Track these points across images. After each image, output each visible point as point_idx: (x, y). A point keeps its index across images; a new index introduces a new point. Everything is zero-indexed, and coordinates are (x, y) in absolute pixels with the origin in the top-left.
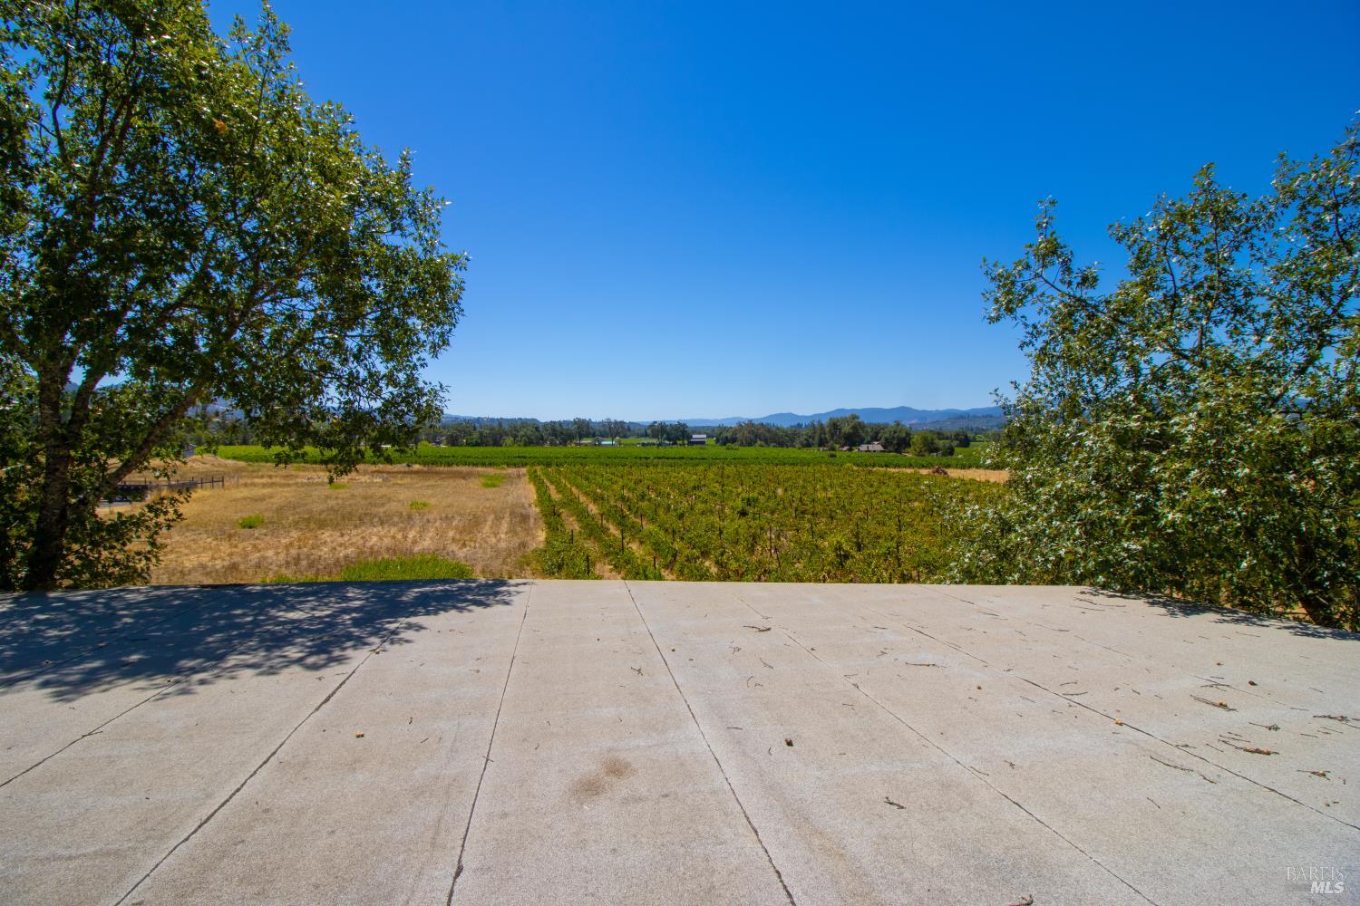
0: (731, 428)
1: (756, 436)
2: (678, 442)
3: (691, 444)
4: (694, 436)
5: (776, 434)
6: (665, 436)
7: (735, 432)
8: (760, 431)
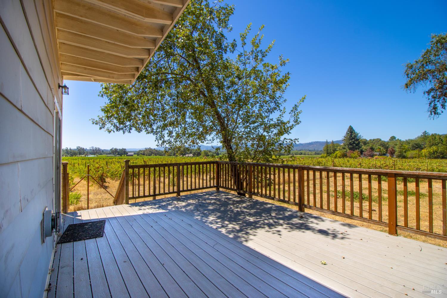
0: (143, 150)
1: (152, 153)
2: (122, 155)
3: (127, 156)
4: (129, 153)
5: (159, 152)
6: (117, 153)
7: (144, 151)
8: (153, 151)
